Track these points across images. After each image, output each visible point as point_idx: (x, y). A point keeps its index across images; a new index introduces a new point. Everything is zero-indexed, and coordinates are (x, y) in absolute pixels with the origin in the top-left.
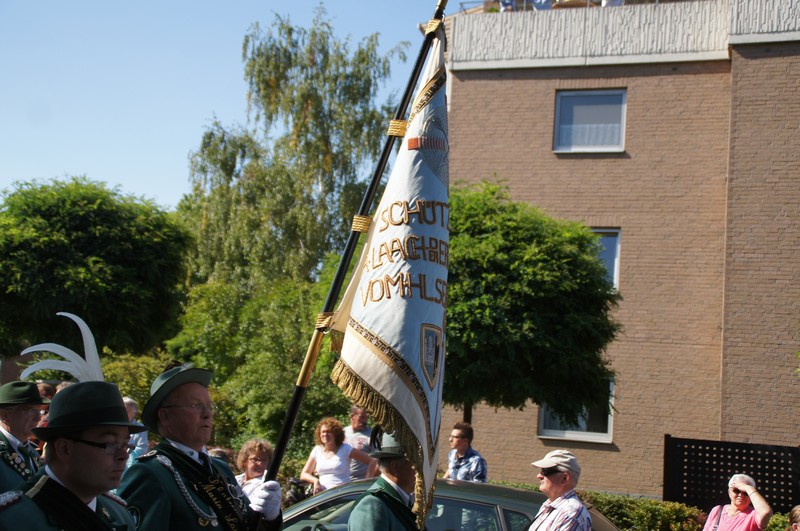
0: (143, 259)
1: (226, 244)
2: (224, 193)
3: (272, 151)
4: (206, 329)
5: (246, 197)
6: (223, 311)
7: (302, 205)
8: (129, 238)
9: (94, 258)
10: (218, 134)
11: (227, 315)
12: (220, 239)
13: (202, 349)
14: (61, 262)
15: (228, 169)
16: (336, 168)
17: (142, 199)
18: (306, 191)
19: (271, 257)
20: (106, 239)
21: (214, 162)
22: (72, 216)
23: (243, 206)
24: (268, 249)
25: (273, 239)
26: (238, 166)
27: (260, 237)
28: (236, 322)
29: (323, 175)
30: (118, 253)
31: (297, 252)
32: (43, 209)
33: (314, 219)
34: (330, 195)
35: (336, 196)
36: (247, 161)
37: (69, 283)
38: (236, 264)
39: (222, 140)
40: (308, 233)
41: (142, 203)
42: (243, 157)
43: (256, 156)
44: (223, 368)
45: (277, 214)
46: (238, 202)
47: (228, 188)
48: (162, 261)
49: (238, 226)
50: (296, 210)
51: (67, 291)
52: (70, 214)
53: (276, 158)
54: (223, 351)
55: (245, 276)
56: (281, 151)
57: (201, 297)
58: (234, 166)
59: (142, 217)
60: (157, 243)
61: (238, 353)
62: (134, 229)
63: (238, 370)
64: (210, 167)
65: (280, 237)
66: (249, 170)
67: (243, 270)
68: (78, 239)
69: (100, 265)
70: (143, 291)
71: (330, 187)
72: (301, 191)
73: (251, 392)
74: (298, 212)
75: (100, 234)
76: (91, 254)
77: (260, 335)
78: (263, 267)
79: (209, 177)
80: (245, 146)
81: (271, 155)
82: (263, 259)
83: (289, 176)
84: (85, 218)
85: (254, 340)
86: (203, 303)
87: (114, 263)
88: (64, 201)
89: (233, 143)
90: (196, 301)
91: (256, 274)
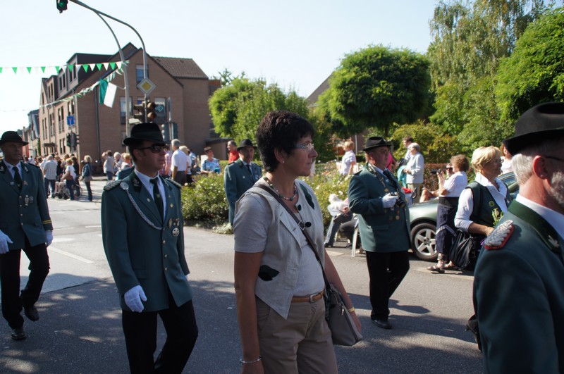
0: (407, 78)
1: (453, 64)
2: (449, 37)
3: (473, 10)
4: (446, 108)
5: (460, 37)
6: (455, 98)
7: (491, 35)
8: (398, 69)
9: (383, 82)
10: (442, 7)
11: (457, 99)
12: (450, 62)
13: (446, 118)
14: (369, 86)
15: (449, 24)
16: (510, 10)
17: (402, 48)
18: (494, 26)
19: (477, 66)
20: (387, 71)
21: (442, 23)
22: (371, 64)
23: (459, 42)
24: (476, 62)
25: (478, 56)
26: (455, 22)
27: (470, 56)
28: (462, 102)
29: (503, 16)
30: (394, 77)
31: (491, 60)
32: (358, 62)
33: (499, 41)
34: (508, 26)
35: (512, 26)
36: (459, 18)
37: (373, 95)
38: (459, 73)
39: (445, 10)
40: (497, 49)
41: (403, 51)
42: (456, 16)
43: (464, 14)
44: (458, 127)
45: (478, 42)
46: (456, 40)
47: (451, 34)
48: (416, 77)
49: (458, 53)
50: (488, 38)
51: (372, 99)
52: (369, 63)
53: (474, 13)
54: (456, 118)
55: (465, 78)
56: (477, 8)
57: (442, 92)
58: (452, 22)
59: (403, 57)
60: (412, 69)
61: (464, 118)
62: (400, 64)
63: (465, 126)
64: (440, 26)
65: (481, 54)
66: (461, 23)
67: (464, 75)
68: (375, 74)
69: (386, 84)
70: (408, 94)
71: (507, 21)
72: (491, 27)
73: (472, 137)
74: (491, 40)
75: (385, 70)
76: (381, 80)
77: (473, 108)
78: (474, 72)
79: (440, 31)
80: (457, 10)
81: (472, 11)
82: (473, 68)
83: (483, 21)
84: (376, 63)
85: (471, 110)
86: (444, 95)
87: (393, 82)
88: (366, 57)
89: (451, 10)
90: (441, 94)
91: (470, 76)
